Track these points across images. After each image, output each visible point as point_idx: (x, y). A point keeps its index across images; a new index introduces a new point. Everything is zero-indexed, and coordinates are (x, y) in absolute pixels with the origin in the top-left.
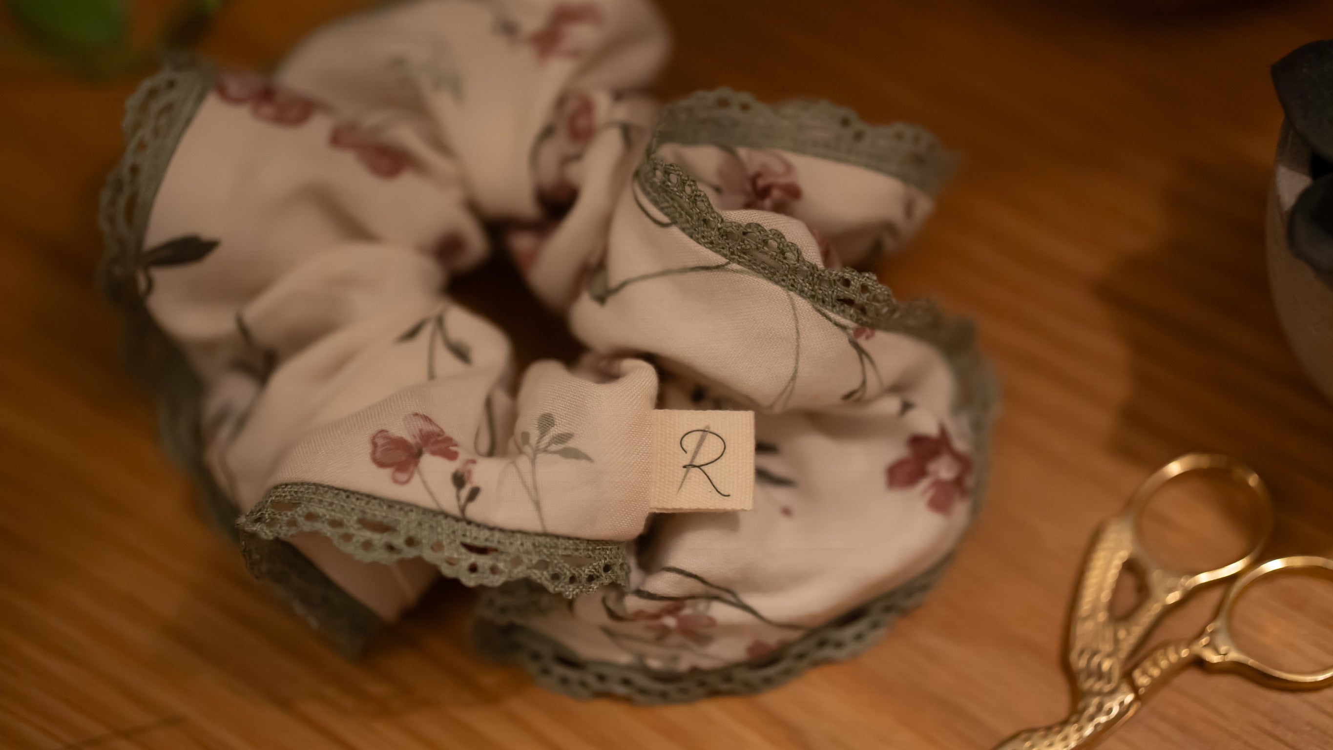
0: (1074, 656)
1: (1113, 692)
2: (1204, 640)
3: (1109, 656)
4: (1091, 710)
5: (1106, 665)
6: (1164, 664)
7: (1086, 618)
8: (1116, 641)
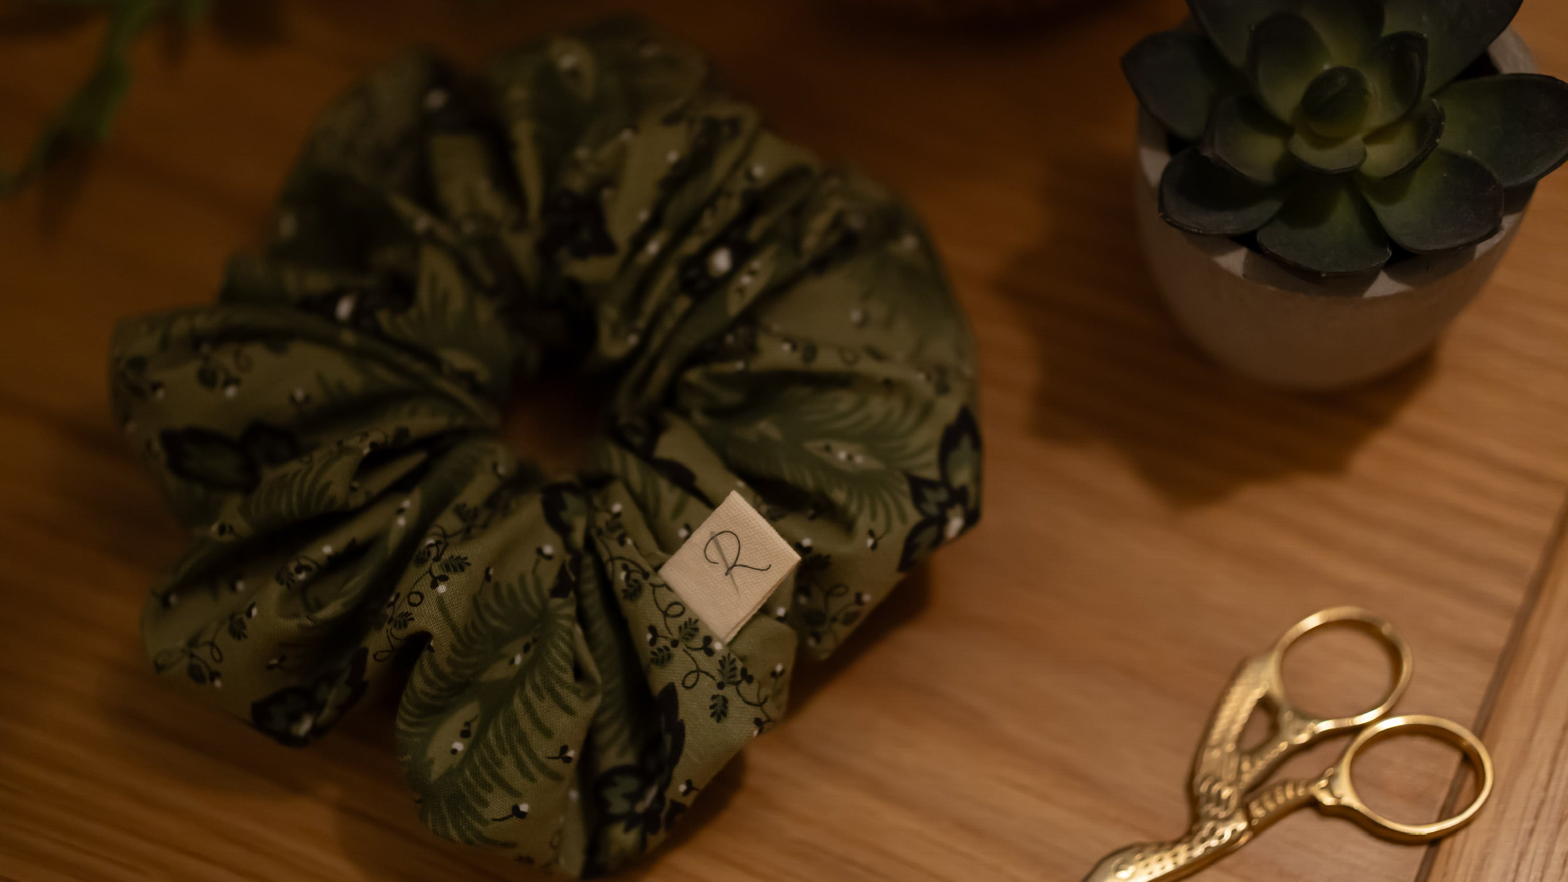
0: (1198, 779)
1: (1227, 819)
2: (1323, 783)
3: (1230, 785)
4: (1205, 832)
5: (1226, 793)
6: (1280, 800)
7: (1214, 747)
8: (1239, 772)
